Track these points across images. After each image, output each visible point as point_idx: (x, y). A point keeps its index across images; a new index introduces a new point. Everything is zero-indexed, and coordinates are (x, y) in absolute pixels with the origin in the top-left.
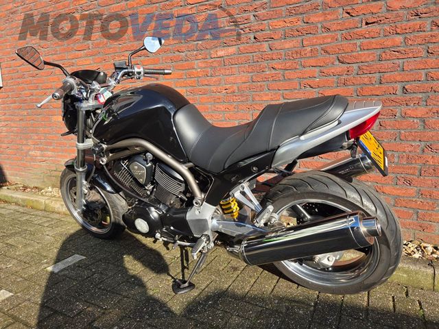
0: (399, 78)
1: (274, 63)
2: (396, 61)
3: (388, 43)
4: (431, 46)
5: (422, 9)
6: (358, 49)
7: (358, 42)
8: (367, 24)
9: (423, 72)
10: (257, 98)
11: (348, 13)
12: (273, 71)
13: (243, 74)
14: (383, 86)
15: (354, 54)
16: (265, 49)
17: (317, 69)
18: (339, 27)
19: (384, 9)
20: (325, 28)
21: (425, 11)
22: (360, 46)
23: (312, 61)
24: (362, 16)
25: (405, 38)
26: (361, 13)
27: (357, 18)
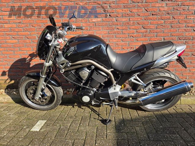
0: (162, 35)
1: (118, 27)
2: (162, 29)
3: (159, 23)
4: (172, 24)
5: (170, 12)
6: (150, 24)
7: (150, 21)
8: (152, 15)
9: (170, 33)
10: (111, 41)
11: (146, 10)
12: (118, 30)
13: (104, 30)
14: (157, 37)
15: (148, 25)
16: (114, 21)
17: (135, 30)
18: (143, 15)
19: (158, 10)
20: (138, 15)
21: (170, 13)
22: (150, 23)
23: (133, 27)
24: (151, 12)
25: (165, 21)
26: (150, 11)
27: (149, 12)
